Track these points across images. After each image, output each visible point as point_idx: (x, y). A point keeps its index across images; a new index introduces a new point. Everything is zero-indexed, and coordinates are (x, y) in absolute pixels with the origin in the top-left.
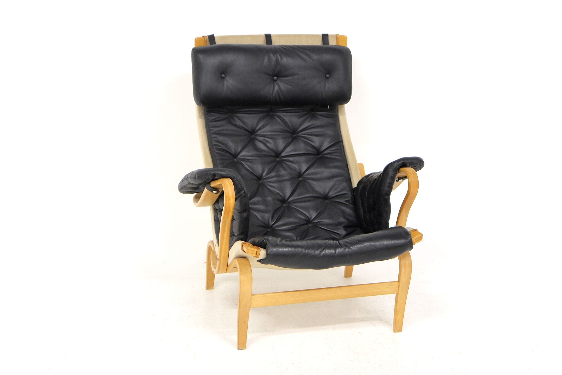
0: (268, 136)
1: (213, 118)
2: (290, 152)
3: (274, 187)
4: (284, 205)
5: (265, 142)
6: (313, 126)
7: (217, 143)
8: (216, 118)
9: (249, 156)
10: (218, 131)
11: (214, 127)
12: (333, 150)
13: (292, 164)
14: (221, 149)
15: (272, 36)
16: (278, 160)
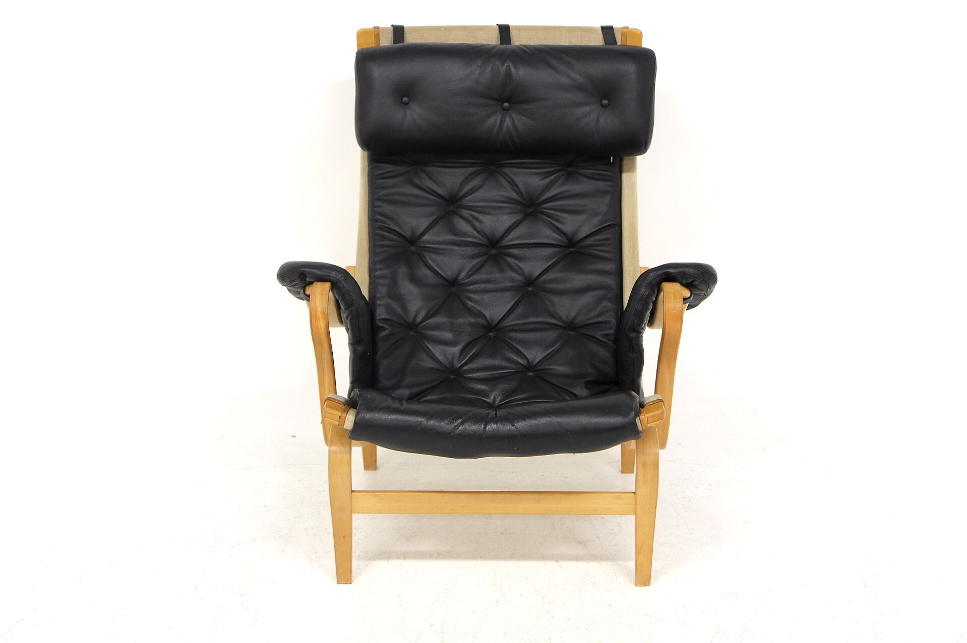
0: (479, 209)
1: (380, 172)
2: (518, 238)
3: (476, 301)
4: (491, 334)
5: (470, 218)
6: (567, 194)
7: (381, 218)
8: (386, 173)
9: (437, 243)
10: (385, 195)
11: (380, 188)
12: (599, 240)
13: (516, 262)
14: (385, 227)
15: (510, 27)
16: (493, 252)
